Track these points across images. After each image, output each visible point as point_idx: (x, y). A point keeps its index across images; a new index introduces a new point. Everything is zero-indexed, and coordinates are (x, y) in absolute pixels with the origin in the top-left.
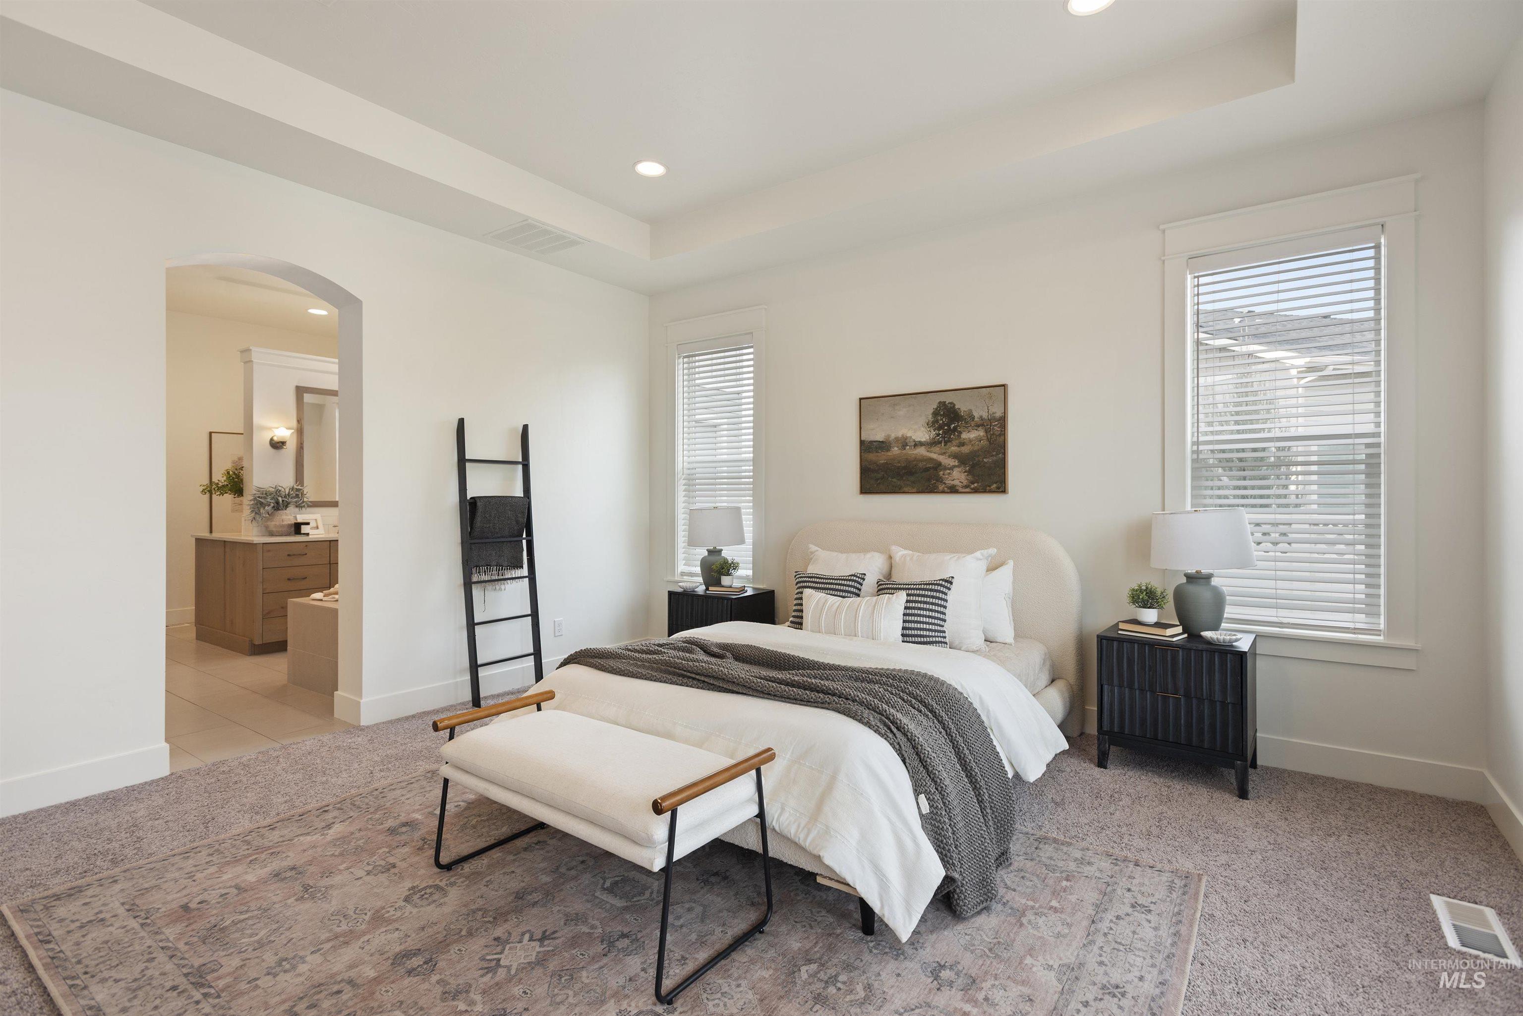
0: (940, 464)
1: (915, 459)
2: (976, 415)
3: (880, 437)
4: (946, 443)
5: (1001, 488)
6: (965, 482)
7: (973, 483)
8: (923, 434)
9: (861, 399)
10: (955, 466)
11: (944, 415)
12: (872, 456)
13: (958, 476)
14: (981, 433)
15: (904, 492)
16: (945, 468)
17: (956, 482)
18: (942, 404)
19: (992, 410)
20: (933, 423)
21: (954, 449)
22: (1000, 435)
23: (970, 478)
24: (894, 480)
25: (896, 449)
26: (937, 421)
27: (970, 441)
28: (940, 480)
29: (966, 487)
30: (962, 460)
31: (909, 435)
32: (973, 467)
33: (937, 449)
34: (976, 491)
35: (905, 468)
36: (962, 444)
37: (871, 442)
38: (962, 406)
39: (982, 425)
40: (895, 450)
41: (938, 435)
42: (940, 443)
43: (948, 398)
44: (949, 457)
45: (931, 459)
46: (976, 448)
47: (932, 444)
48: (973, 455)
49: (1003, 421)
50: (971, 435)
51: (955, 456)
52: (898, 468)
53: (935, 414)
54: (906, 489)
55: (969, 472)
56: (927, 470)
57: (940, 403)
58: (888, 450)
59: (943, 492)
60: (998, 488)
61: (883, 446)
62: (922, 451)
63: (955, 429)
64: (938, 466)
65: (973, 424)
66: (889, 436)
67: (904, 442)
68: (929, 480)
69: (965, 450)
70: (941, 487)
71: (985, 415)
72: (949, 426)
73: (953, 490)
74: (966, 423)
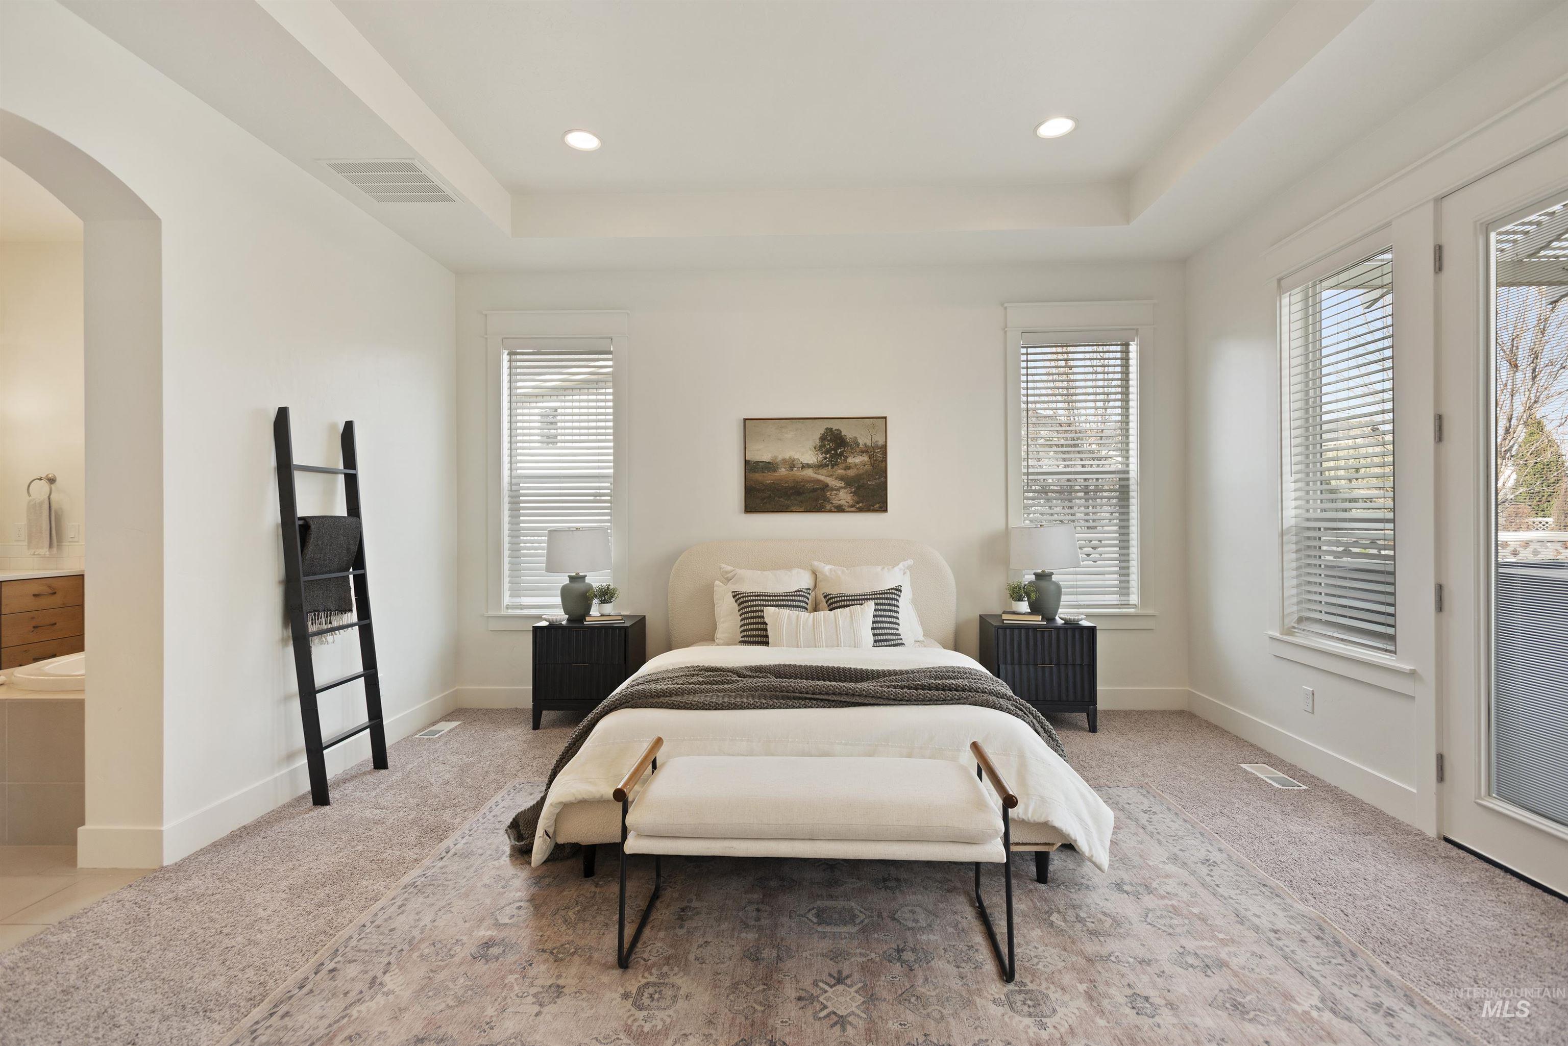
0: (827, 485)
1: (803, 480)
2: (861, 442)
3: (766, 457)
4: (833, 466)
5: (883, 508)
6: (851, 502)
7: (858, 503)
8: (810, 457)
9: (745, 420)
10: (842, 488)
11: (831, 440)
12: (758, 476)
13: (845, 497)
14: (865, 458)
15: (791, 511)
16: (832, 489)
17: (842, 502)
18: (829, 430)
19: (875, 438)
20: (821, 447)
21: (841, 472)
22: (882, 461)
23: (855, 498)
24: (782, 499)
25: (783, 469)
26: (825, 446)
27: (856, 465)
28: (828, 500)
29: (852, 506)
30: (849, 482)
31: (796, 457)
32: (858, 488)
33: (824, 471)
34: (860, 510)
35: (792, 488)
36: (848, 468)
37: (757, 462)
38: (848, 433)
39: (867, 451)
40: (783, 471)
41: (825, 458)
42: (827, 466)
43: (835, 426)
44: (836, 479)
45: (819, 481)
46: (861, 471)
47: (820, 466)
48: (858, 477)
49: (884, 448)
50: (856, 460)
51: (841, 478)
52: (786, 488)
53: (823, 439)
54: (794, 508)
55: (855, 493)
56: (814, 490)
57: (827, 429)
58: (775, 471)
59: (830, 511)
60: (881, 507)
61: (769, 466)
62: (809, 473)
63: (841, 454)
64: (825, 487)
65: (858, 450)
66: (776, 457)
67: (792, 464)
68: (817, 500)
69: (851, 473)
70: (828, 507)
71: (869, 443)
72: (836, 451)
73: (840, 509)
74: (852, 449)
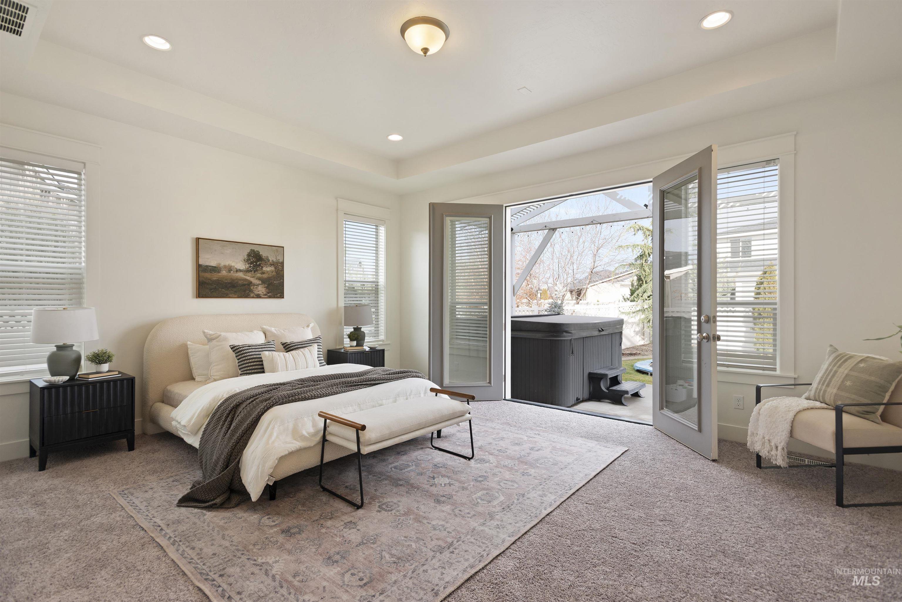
0: (251, 283)
1: (237, 279)
2: (270, 259)
3: (213, 263)
4: (255, 272)
5: (282, 296)
6: (265, 293)
7: (269, 293)
8: (241, 265)
9: (198, 239)
10: (260, 284)
11: (253, 257)
12: (208, 275)
13: (261, 289)
14: (272, 268)
15: (229, 297)
16: (254, 285)
17: (260, 293)
18: (252, 251)
19: (278, 258)
20: (248, 260)
21: (259, 275)
22: (281, 271)
23: (267, 290)
24: (223, 290)
25: (224, 272)
26: (250, 260)
27: (268, 272)
28: (252, 291)
29: (265, 295)
30: (264, 281)
31: (233, 265)
32: (269, 285)
33: (250, 274)
34: (270, 297)
35: (229, 283)
36: (263, 273)
37: (207, 266)
38: (264, 253)
39: (274, 265)
40: (224, 273)
41: (250, 267)
42: (251, 271)
43: (256, 248)
44: (256, 279)
45: (246, 280)
46: (270, 276)
47: (247, 271)
48: (269, 279)
49: (282, 263)
50: (268, 269)
51: (259, 279)
52: (226, 283)
53: (249, 255)
54: (231, 295)
55: (267, 288)
56: (244, 285)
57: (251, 250)
58: (219, 272)
59: (253, 297)
60: (280, 296)
61: (215, 269)
62: (241, 275)
63: (260, 265)
64: (250, 283)
65: (269, 263)
66: (220, 264)
67: (230, 269)
68: (245, 291)
69: (265, 276)
70: (252, 295)
71: (275, 260)
72: (256, 263)
73: (258, 296)
74: (266, 262)
